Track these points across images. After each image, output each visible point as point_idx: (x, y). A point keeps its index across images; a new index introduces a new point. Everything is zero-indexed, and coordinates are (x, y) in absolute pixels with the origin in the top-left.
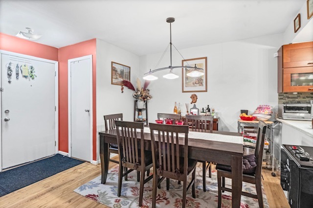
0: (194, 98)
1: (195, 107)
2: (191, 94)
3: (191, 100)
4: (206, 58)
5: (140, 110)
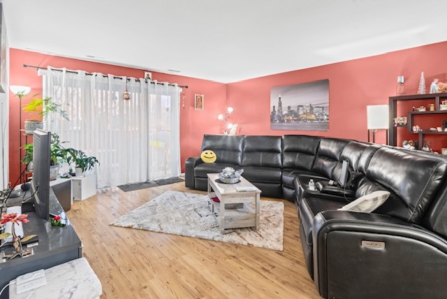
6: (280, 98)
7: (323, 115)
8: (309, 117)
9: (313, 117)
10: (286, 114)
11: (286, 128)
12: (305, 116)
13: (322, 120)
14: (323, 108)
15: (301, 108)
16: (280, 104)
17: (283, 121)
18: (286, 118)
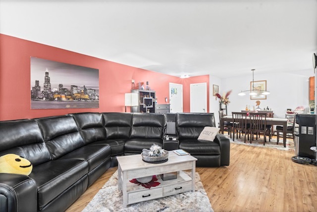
0: (258, 103)
1: (259, 108)
2: (256, 101)
3: (256, 104)
4: (266, 81)
5: (222, 110)
6: (47, 73)
7: (94, 96)
8: (83, 97)
9: (87, 96)
10: (57, 92)
11: (57, 107)
12: (79, 95)
13: (94, 99)
14: (95, 90)
15: (74, 88)
16: (47, 80)
17: (53, 99)
18: (56, 96)
